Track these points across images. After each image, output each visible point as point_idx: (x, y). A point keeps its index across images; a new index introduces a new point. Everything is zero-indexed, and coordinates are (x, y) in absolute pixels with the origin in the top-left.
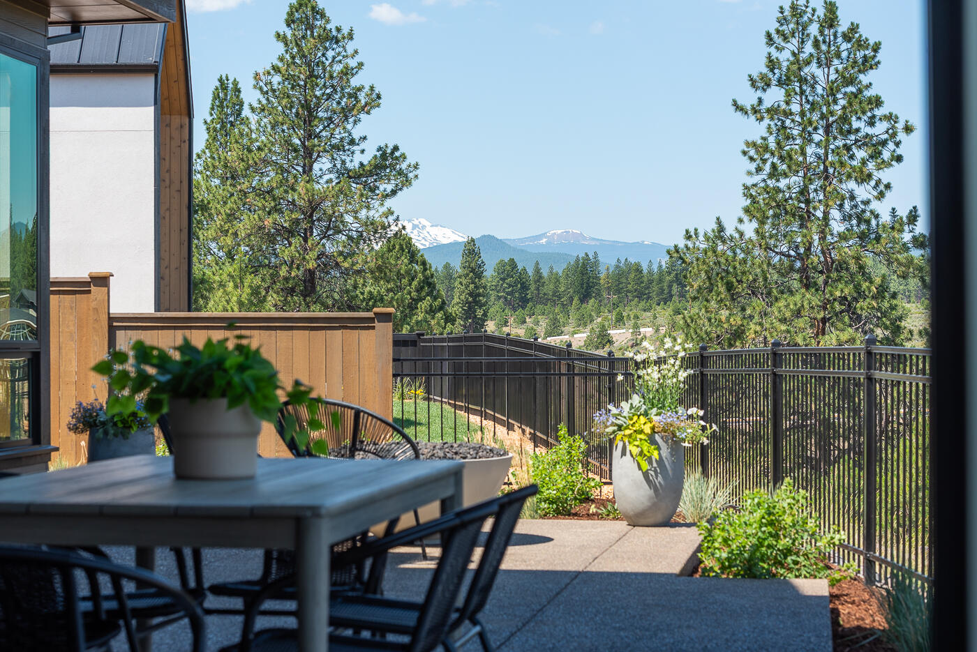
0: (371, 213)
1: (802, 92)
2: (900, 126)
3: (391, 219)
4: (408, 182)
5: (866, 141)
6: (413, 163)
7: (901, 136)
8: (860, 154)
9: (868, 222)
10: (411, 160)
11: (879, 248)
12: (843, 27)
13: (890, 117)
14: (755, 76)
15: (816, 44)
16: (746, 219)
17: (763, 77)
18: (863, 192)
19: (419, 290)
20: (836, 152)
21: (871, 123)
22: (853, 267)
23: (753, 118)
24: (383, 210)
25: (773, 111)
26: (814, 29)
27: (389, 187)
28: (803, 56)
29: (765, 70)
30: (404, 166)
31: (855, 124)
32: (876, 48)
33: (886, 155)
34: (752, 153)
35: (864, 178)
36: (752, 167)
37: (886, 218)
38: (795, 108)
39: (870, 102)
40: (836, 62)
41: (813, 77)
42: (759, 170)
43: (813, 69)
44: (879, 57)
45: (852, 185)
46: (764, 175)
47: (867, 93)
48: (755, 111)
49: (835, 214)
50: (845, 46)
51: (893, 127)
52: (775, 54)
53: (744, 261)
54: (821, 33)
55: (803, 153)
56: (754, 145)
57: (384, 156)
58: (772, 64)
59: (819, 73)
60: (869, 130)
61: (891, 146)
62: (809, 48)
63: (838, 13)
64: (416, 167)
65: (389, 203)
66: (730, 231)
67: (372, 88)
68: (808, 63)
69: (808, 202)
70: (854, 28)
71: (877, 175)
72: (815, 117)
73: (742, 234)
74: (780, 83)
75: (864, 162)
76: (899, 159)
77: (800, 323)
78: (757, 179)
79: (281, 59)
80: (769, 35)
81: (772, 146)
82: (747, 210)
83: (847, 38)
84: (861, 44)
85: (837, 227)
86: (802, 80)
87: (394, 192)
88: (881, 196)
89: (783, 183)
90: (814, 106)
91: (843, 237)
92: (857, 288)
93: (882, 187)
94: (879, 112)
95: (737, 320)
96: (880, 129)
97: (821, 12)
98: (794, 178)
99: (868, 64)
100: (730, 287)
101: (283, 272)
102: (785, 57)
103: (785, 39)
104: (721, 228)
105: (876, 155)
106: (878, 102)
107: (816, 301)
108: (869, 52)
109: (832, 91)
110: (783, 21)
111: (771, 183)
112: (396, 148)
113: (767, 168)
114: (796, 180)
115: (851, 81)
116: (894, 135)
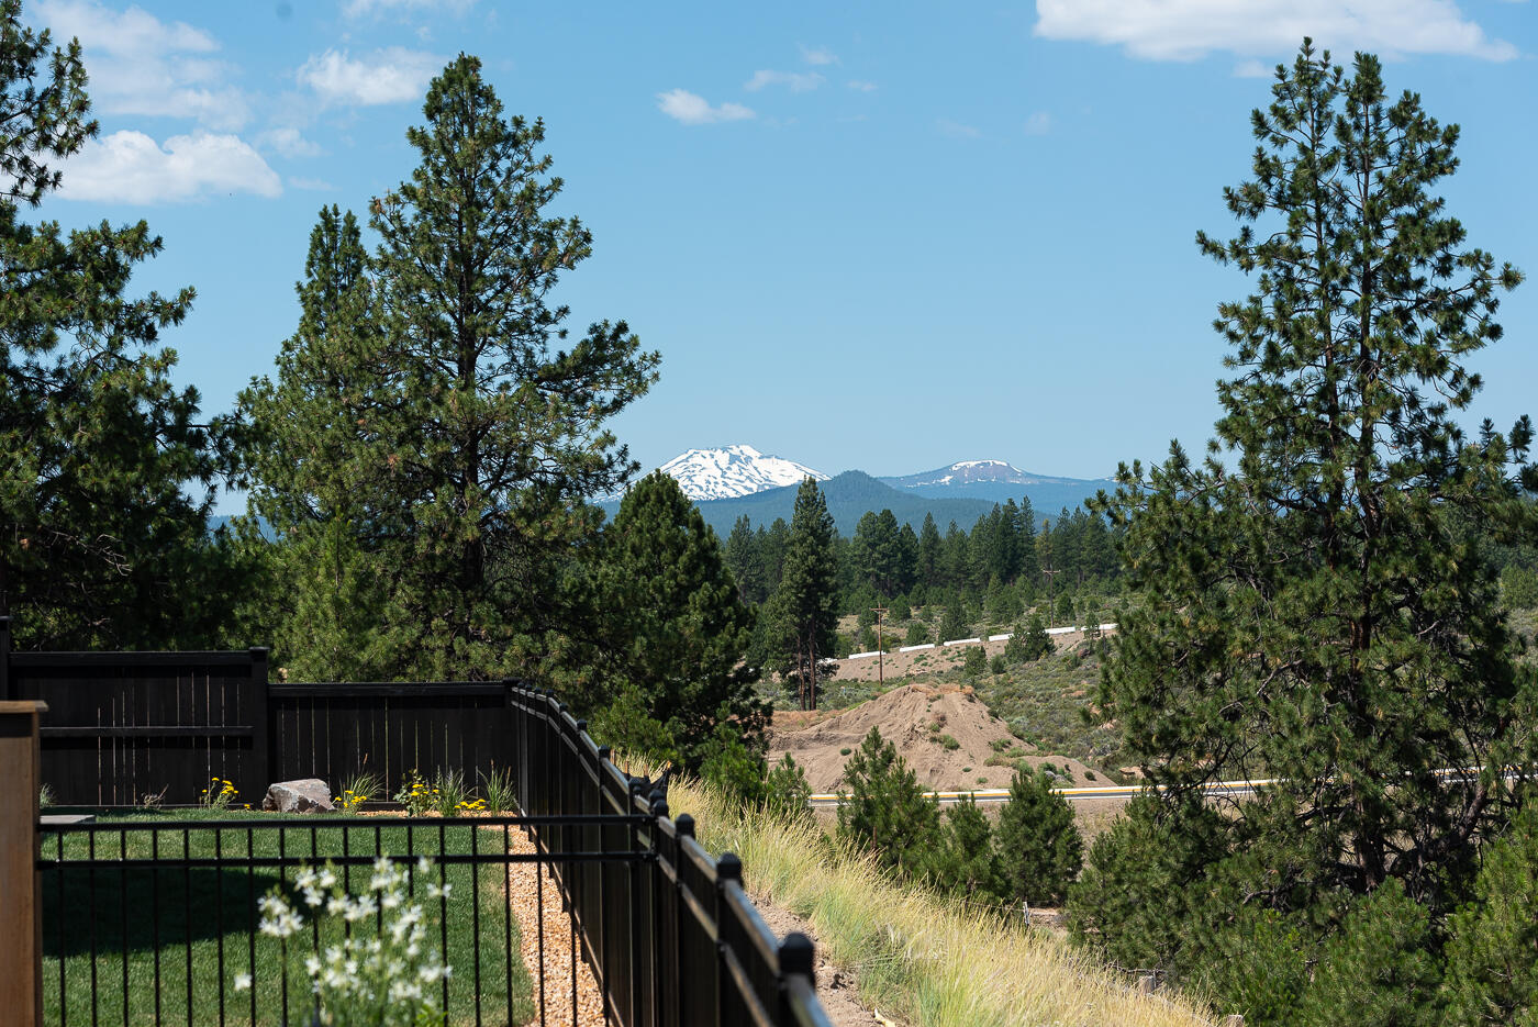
0: (578, 441)
1: (1320, 217)
2: (1495, 273)
3: (612, 450)
4: (640, 387)
5: (1435, 302)
6: (650, 353)
7: (1498, 292)
8: (1425, 324)
9: (1442, 445)
10: (646, 347)
11: (1462, 492)
12: (1391, 99)
13: (1474, 259)
14: (1236, 188)
15: (1343, 131)
16: (1223, 443)
17: (1250, 191)
18: (1432, 392)
19: (691, 570)
20: (1383, 320)
21: (1444, 269)
22: (1417, 526)
23: (1234, 264)
24: (596, 435)
25: (1269, 252)
26: (1338, 105)
27: (609, 396)
28: (1321, 153)
29: (1254, 179)
30: (635, 357)
31: (1415, 272)
32: (1451, 136)
33: (1472, 324)
34: (1234, 325)
35: (1433, 367)
36: (1234, 350)
37: (1473, 437)
38: (1309, 244)
39: (1440, 229)
40: (1379, 162)
41: (1340, 189)
42: (1246, 356)
43: (1339, 173)
44: (1456, 152)
45: (1411, 379)
46: (1255, 365)
47: (1439, 217)
48: (1238, 252)
49: (1383, 431)
50: (1394, 134)
51: (1483, 277)
52: (1270, 151)
53: (1223, 518)
54: (1352, 110)
55: (1324, 325)
56: (1235, 311)
57: (600, 341)
58: (1266, 168)
59: (1351, 183)
60: (1441, 283)
61: (1480, 309)
62: (1330, 140)
63: (1383, 76)
64: (656, 359)
65: (609, 423)
66: (1196, 463)
67: (575, 223)
68: (1329, 164)
69: (1334, 411)
70: (1410, 102)
71: (1456, 361)
72: (1345, 260)
73: (1218, 470)
74: (1281, 202)
75: (1431, 339)
76: (1495, 332)
77: (1323, 627)
78: (1243, 371)
79: (418, 175)
80: (1258, 118)
81: (1268, 310)
82: (1224, 428)
83: (1398, 118)
84: (1423, 130)
85: (1387, 453)
86: (1320, 196)
87: (617, 405)
88: (1464, 399)
89: (1289, 379)
90: (1342, 241)
91: (1397, 472)
92: (1424, 564)
93: (1465, 383)
94: (1456, 251)
95: (1210, 624)
96: (1460, 281)
97: (1351, 74)
98: (1309, 370)
99: (1439, 165)
100: (1197, 564)
101: (421, 547)
102: (1288, 155)
103: (1288, 122)
104: (1180, 460)
105: (1452, 325)
106: (1454, 232)
107: (1350, 588)
108: (1438, 145)
109: (1373, 213)
110: (1283, 91)
111: (1269, 379)
112: (622, 328)
113: (1261, 353)
114: (1309, 375)
115: (1407, 196)
116: (1485, 290)
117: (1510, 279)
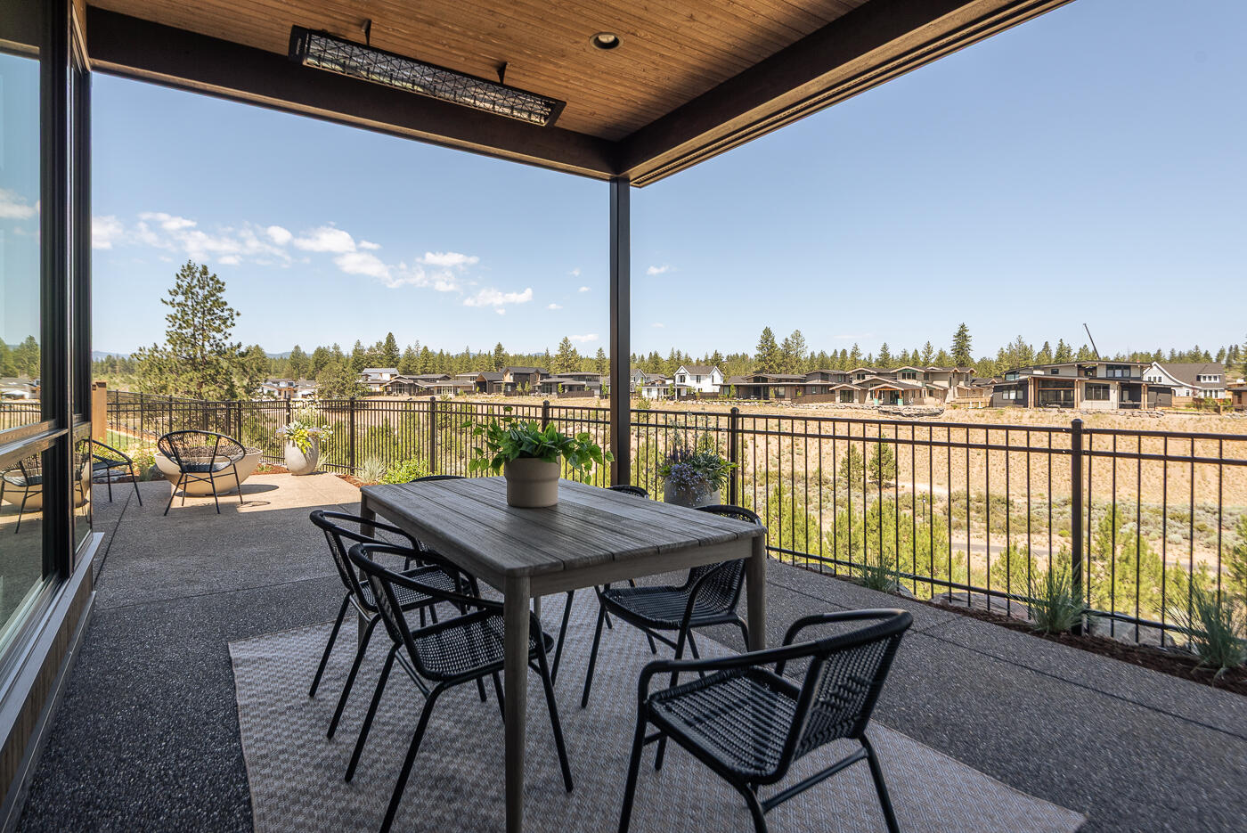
1: (193, 298)
2: (235, 313)
5: (220, 318)
7: (235, 316)
8: (218, 322)
9: (221, 347)
11: (226, 357)
12: (210, 275)
13: (231, 310)
14: (171, 290)
15: (199, 280)
16: (168, 344)
17: (175, 291)
18: (219, 336)
20: (208, 321)
21: (222, 311)
22: (215, 363)
23: (170, 306)
25: (179, 304)
26: (198, 275)
28: (192, 285)
29: (176, 288)
31: (216, 311)
32: (223, 284)
33: (229, 323)
34: (170, 319)
35: (219, 331)
36: (171, 324)
37: (228, 346)
38: (189, 303)
39: (222, 303)
40: (207, 287)
41: (197, 292)
42: (173, 326)
43: (197, 289)
44: (224, 287)
45: (214, 333)
46: (176, 328)
47: (221, 300)
48: (171, 303)
49: (206, 343)
50: (211, 282)
51: (232, 313)
52: (180, 283)
53: (167, 360)
54: (201, 276)
55: (193, 320)
56: (171, 316)
58: (179, 286)
59: (200, 292)
60: (222, 314)
61: (230, 320)
62: (195, 282)
63: (208, 270)
66: (160, 348)
68: (194, 287)
69: (195, 339)
70: (215, 276)
71: (225, 330)
72: (198, 307)
73: (165, 350)
74: (183, 294)
75: (220, 325)
76: (234, 325)
77: (192, 383)
78: (173, 329)
80: (177, 275)
81: (179, 317)
82: (168, 341)
83: (212, 279)
84: (218, 282)
85: (208, 348)
86: (192, 293)
88: (226, 338)
89: (184, 331)
90: (197, 303)
91: (211, 352)
92: (217, 371)
93: (227, 335)
94: (225, 308)
95: (163, 382)
96: (226, 314)
97: (201, 269)
98: (189, 330)
99: (220, 290)
100: (160, 369)
102: (185, 284)
103: (185, 277)
104: (156, 347)
105: (224, 323)
106: (226, 304)
107: (199, 375)
108: (221, 286)
109: (206, 298)
110: (184, 270)
111: (179, 331)
113: (177, 325)
114: (190, 331)
115: (213, 295)
116: (232, 316)
117: (238, 314)
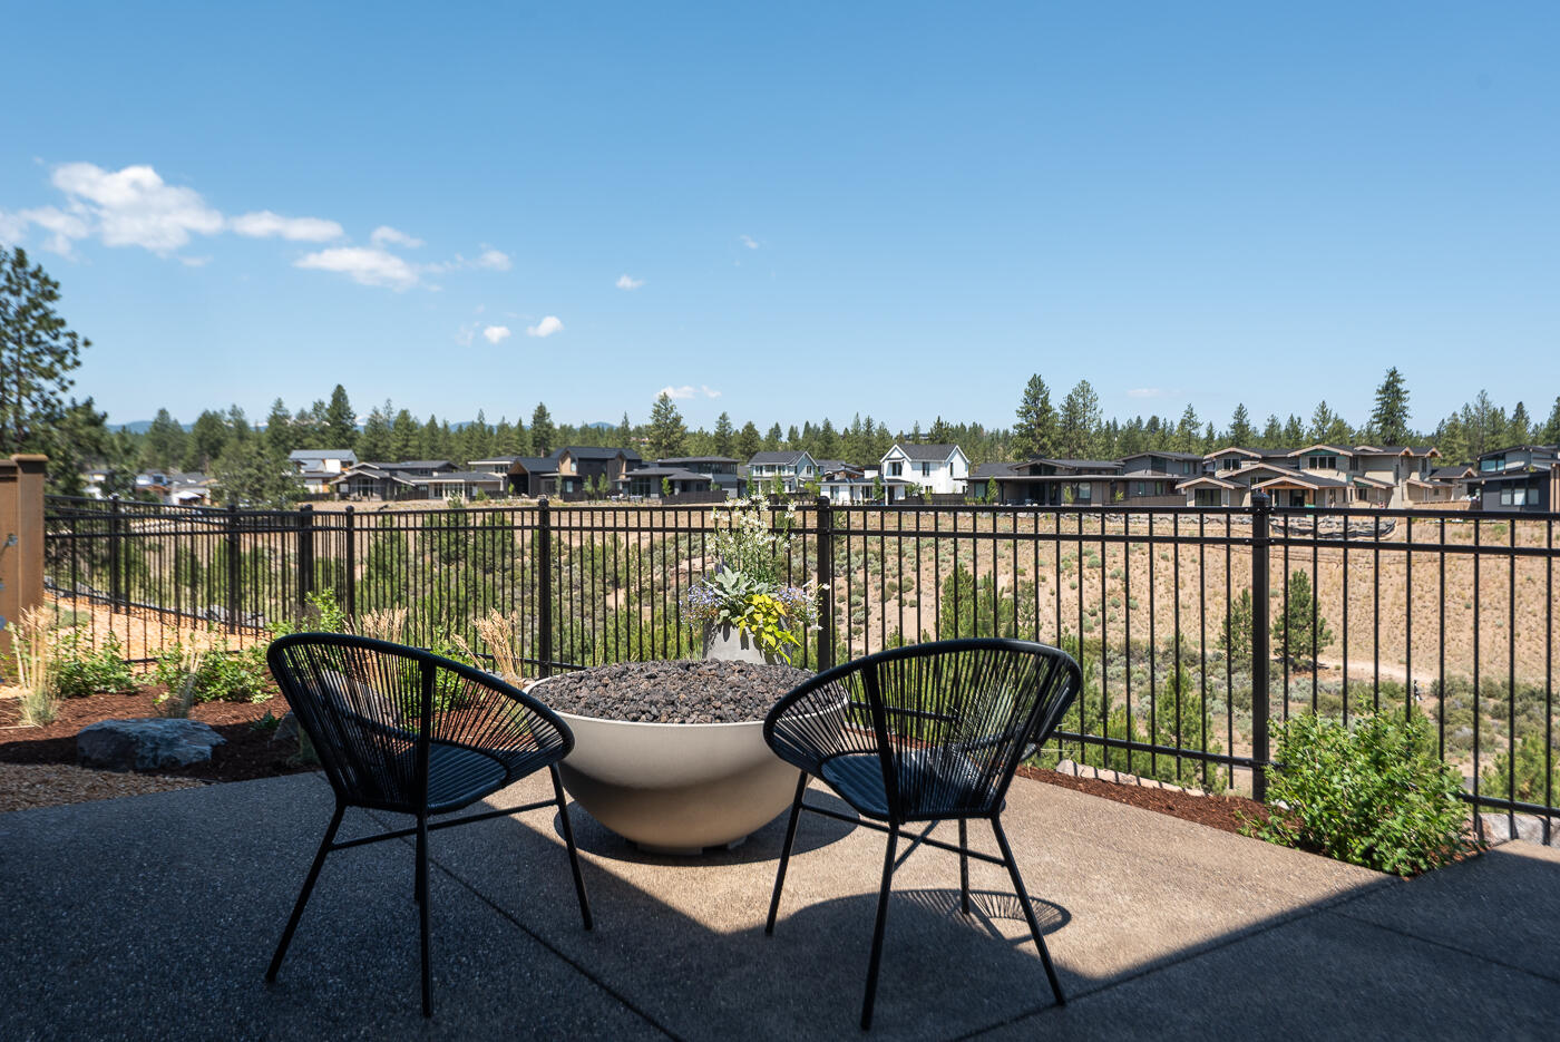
2: (80, 341)
5: (52, 351)
7: (81, 348)
8: (47, 359)
9: (53, 407)
11: (63, 425)
12: (31, 267)
13: (73, 335)
18: (49, 385)
20: (29, 355)
21: (56, 337)
26: (7, 267)
31: (45, 337)
32: (56, 286)
33: (68, 361)
35: (49, 374)
37: (67, 404)
39: (56, 321)
40: (25, 292)
41: (7, 301)
44: (59, 291)
45: (41, 381)
47: (52, 316)
49: (25, 400)
50: (32, 281)
51: (74, 342)
54: (13, 269)
59: (12, 299)
60: (54, 343)
61: (72, 354)
63: (27, 257)
70: (40, 269)
71: (63, 374)
75: (52, 364)
76: (77, 363)
83: (35, 275)
84: (46, 281)
85: (29, 409)
88: (64, 389)
91: (35, 416)
93: (65, 383)
94: (61, 330)
96: (63, 343)
97: (13, 255)
99: (51, 296)
105: (61, 360)
106: (62, 323)
108: (51, 288)
109: (23, 312)
115: (37, 306)
116: (74, 348)
117: (87, 343)
